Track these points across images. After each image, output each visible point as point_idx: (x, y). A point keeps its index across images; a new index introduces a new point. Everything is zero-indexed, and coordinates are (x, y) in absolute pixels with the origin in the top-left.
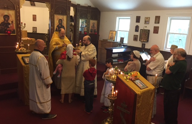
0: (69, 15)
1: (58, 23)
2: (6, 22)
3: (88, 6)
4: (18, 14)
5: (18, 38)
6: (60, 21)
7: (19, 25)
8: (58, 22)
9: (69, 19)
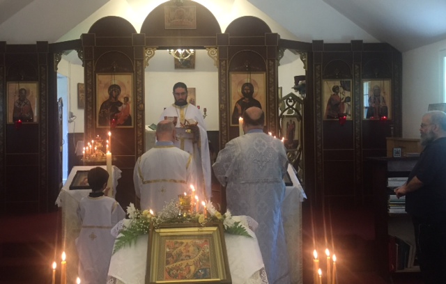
0: (272, 72)
1: (241, 93)
2: (113, 100)
3: (352, 41)
4: (139, 81)
6: (246, 87)
7: (140, 105)
8: (240, 90)
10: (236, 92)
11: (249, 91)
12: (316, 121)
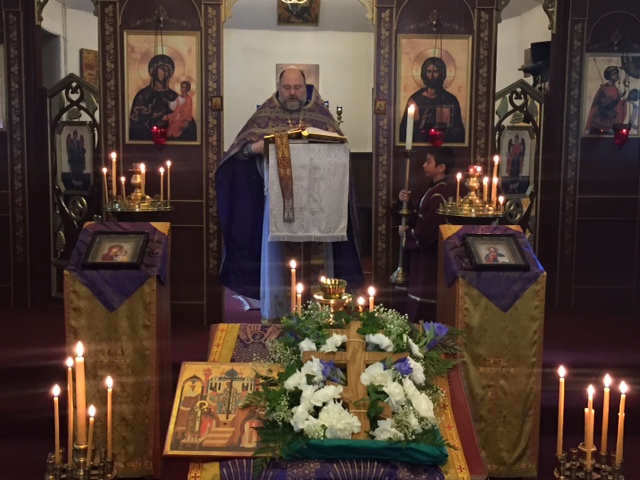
1: (420, 78)
2: (159, 87)
4: (212, 49)
5: (208, 158)
6: (431, 67)
7: (214, 100)
8: (417, 73)
9: (484, 53)
10: (410, 77)
11: (436, 75)
12: (567, 139)
